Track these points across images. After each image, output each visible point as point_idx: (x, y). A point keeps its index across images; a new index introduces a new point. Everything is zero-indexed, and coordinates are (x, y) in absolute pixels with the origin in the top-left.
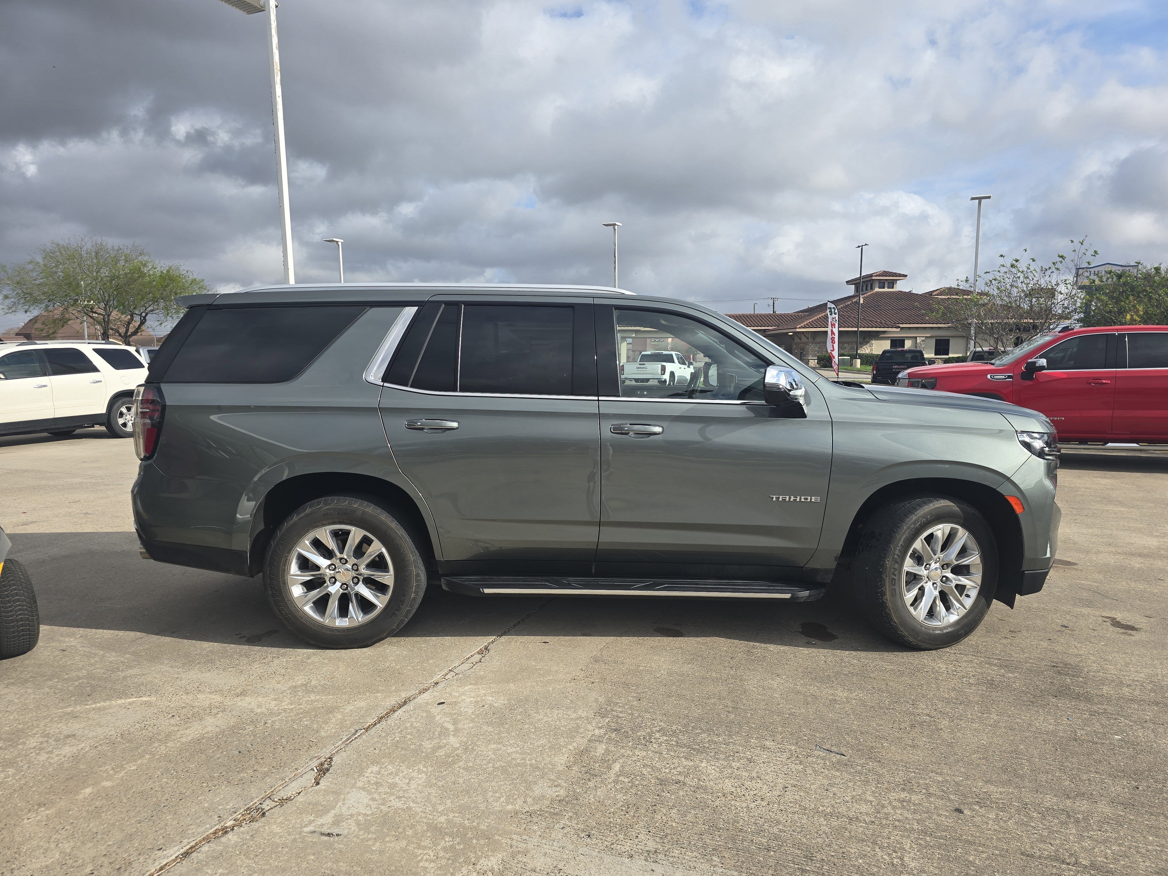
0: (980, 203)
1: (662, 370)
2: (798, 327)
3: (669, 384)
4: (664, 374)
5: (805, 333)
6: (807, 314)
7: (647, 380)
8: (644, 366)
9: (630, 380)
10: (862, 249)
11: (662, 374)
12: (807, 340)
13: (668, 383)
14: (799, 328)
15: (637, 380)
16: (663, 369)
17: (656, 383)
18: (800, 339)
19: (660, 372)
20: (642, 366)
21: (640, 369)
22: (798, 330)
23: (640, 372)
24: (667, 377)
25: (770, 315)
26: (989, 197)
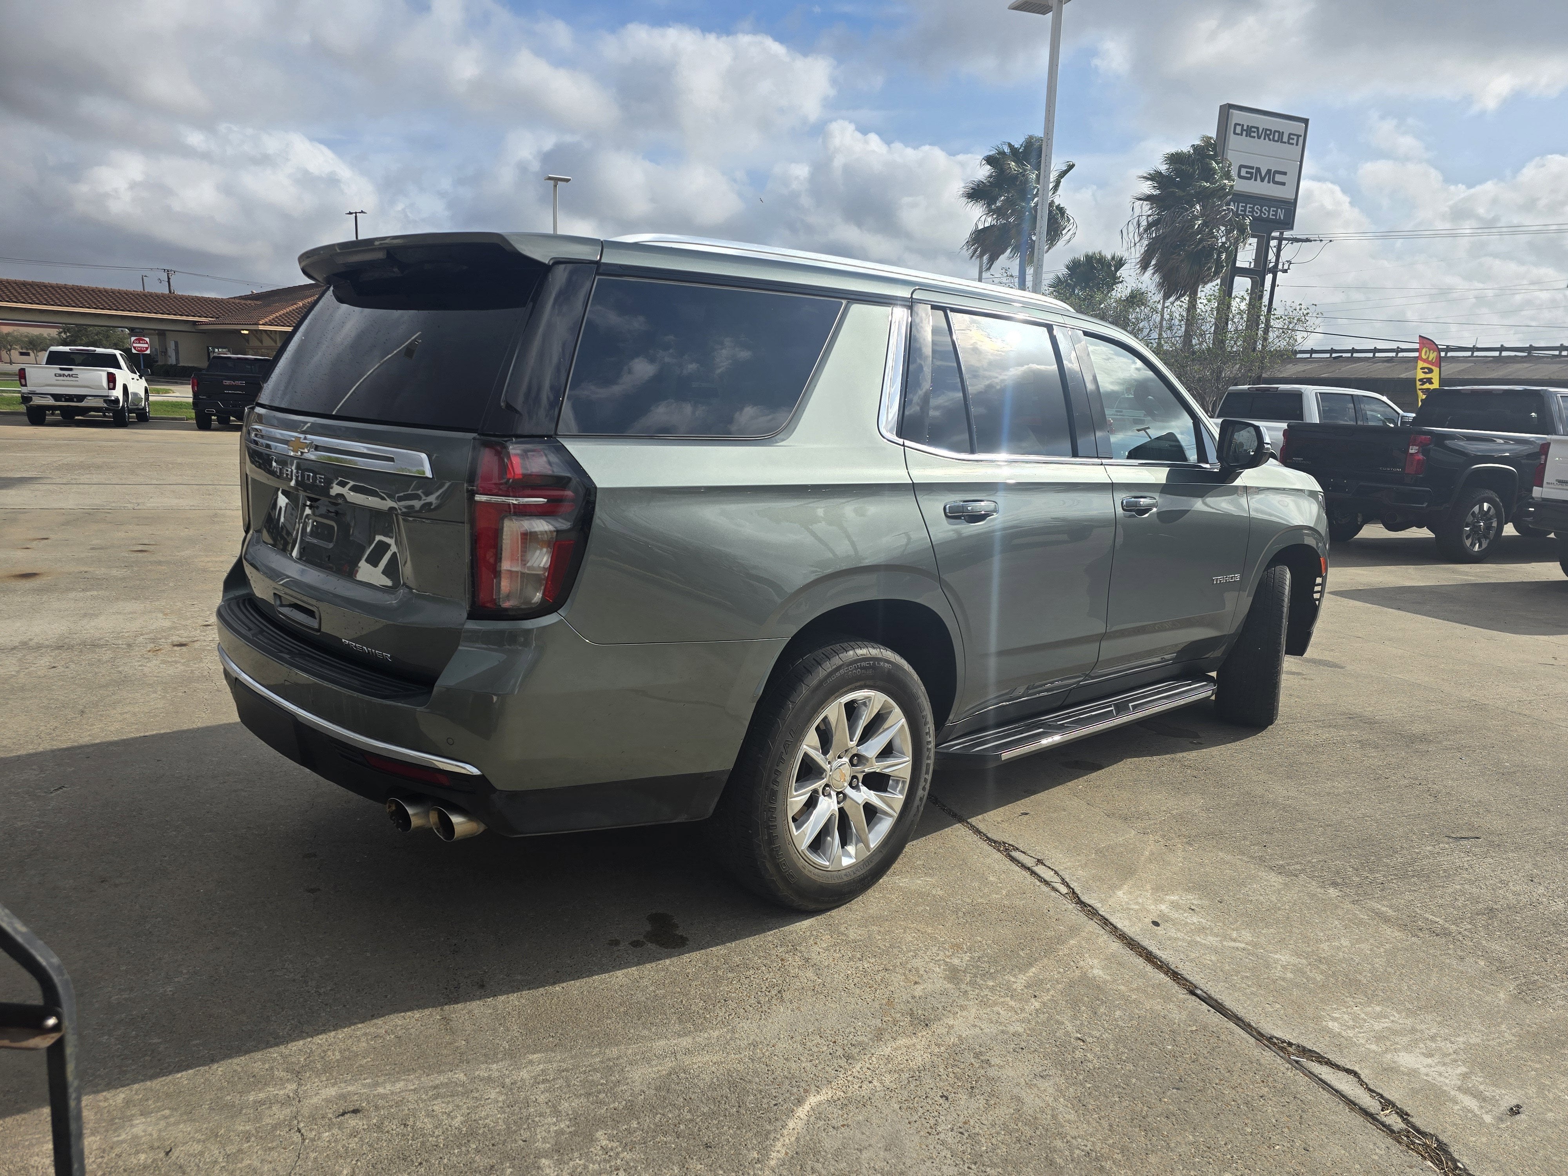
0: (555, 186)
1: (109, 382)
2: (261, 323)
3: (123, 406)
4: (114, 388)
5: (269, 332)
6: (259, 303)
7: (81, 398)
8: (70, 373)
9: (43, 395)
10: (356, 217)
11: (109, 389)
12: (260, 345)
13: (121, 405)
14: (263, 324)
15: (56, 397)
16: (112, 379)
17: (101, 403)
18: (261, 342)
19: (105, 383)
20: (66, 373)
21: (62, 378)
22: (261, 327)
23: (58, 383)
24: (118, 393)
25: (163, 295)
26: (567, 180)
